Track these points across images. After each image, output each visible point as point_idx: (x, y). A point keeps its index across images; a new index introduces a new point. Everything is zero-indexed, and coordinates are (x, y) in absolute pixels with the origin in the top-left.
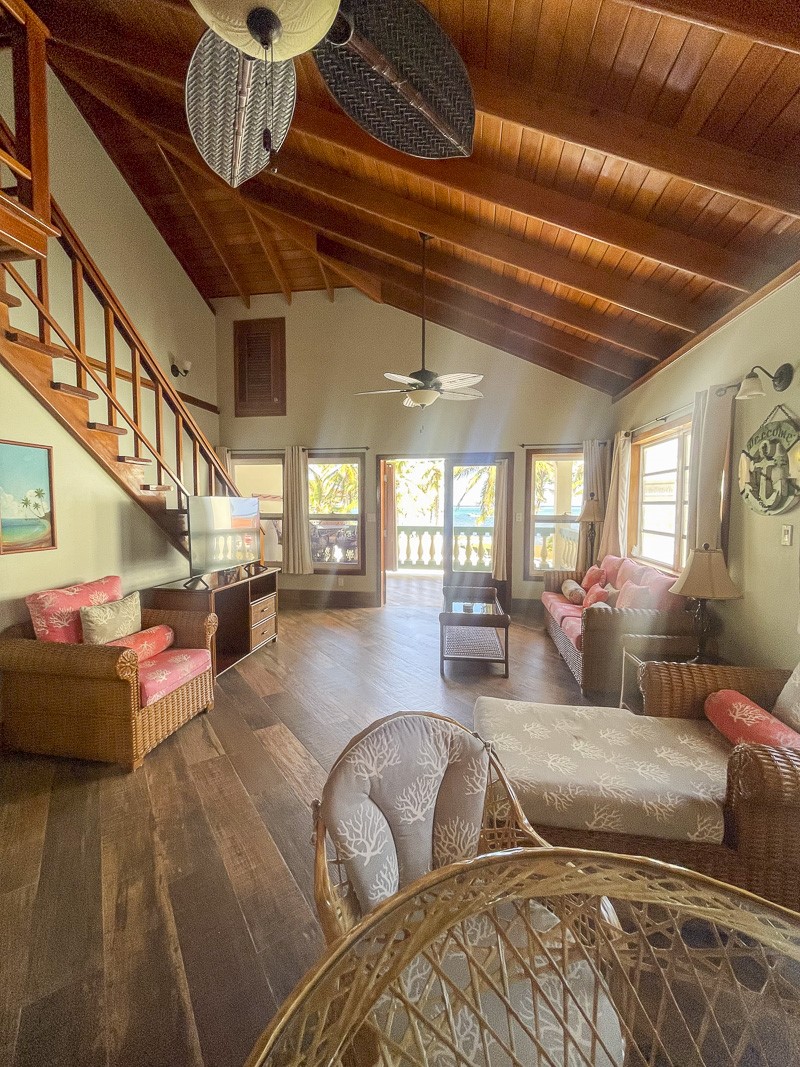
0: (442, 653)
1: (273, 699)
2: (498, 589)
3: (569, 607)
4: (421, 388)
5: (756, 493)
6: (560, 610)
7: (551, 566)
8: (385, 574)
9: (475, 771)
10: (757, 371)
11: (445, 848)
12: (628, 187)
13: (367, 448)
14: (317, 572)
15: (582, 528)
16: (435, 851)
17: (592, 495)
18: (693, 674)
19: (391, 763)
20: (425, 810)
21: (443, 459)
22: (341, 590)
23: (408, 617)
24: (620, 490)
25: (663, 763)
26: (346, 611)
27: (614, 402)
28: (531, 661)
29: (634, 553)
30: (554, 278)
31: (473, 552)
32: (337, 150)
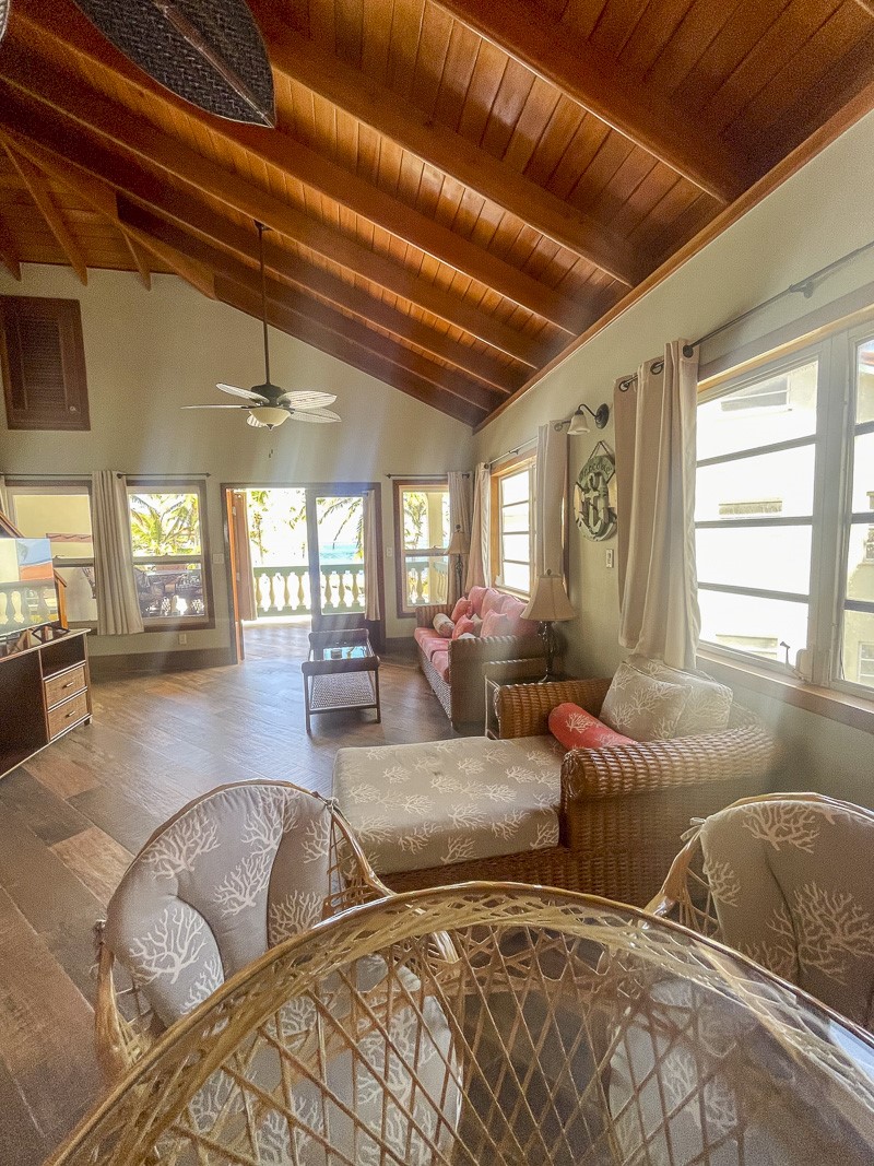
0: (307, 708)
1: (84, 798)
2: (371, 630)
3: (438, 641)
4: (265, 405)
5: (586, 521)
6: (431, 645)
7: (427, 601)
8: (240, 625)
9: (315, 834)
10: (583, 408)
11: (282, 930)
12: (468, 213)
13: (208, 475)
14: (148, 629)
15: (451, 560)
16: (271, 937)
17: (458, 527)
18: (541, 692)
19: (205, 850)
20: (254, 893)
21: (303, 490)
22: (186, 649)
23: (270, 671)
24: (482, 522)
25: (512, 783)
26: (191, 675)
27: (475, 432)
28: (405, 702)
29: (497, 583)
30: (409, 298)
31: (346, 591)
32: (131, 89)
